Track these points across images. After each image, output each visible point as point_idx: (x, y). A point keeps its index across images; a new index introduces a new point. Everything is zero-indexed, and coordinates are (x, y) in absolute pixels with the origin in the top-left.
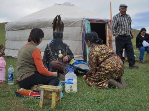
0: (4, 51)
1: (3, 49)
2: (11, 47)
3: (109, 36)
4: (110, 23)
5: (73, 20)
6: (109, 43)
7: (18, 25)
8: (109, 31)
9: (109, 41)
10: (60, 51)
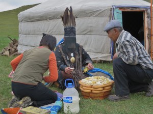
0: (17, 46)
1: (16, 44)
2: (24, 42)
3: (149, 29)
4: (149, 11)
5: (98, 8)
6: (148, 38)
7: (32, 15)
8: (148, 22)
9: (148, 35)
10: (72, 54)
